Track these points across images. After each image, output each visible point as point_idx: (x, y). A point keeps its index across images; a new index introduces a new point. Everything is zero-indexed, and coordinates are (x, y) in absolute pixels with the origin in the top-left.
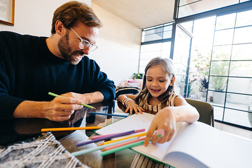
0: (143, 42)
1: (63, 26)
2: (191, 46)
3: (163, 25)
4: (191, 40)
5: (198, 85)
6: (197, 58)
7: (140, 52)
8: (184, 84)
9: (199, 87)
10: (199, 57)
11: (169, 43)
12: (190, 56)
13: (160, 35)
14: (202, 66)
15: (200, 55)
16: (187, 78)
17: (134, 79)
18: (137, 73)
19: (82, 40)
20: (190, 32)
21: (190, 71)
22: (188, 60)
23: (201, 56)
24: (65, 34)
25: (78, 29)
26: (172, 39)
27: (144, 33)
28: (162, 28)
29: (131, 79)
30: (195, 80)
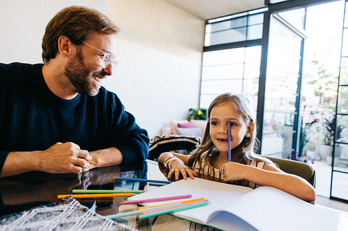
0: (207, 44)
1: (69, 43)
2: (302, 55)
3: (246, 14)
4: (303, 42)
5: (321, 131)
6: (316, 77)
7: (202, 66)
8: (291, 131)
9: (322, 137)
10: (322, 75)
11: (259, 48)
12: (300, 73)
13: (242, 32)
14: (327, 94)
15: (323, 71)
16: (297, 117)
17: (189, 119)
18: (195, 107)
20: (299, 26)
21: (302, 104)
23: (326, 73)
26: (263, 42)
27: (209, 27)
28: (246, 19)
29: (183, 119)
30: (315, 121)
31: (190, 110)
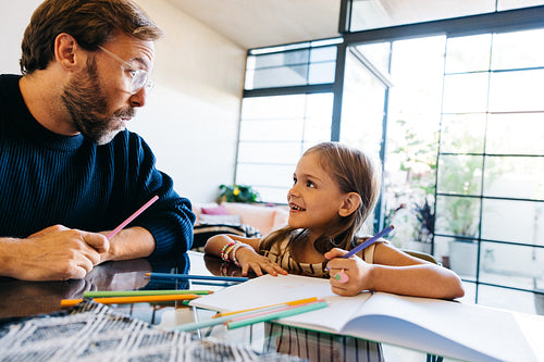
0: (249, 86)
1: (75, 46)
2: (386, 110)
3: (307, 45)
4: (387, 92)
5: (410, 221)
6: (403, 143)
7: (240, 120)
8: (372, 220)
9: (411, 230)
10: (410, 141)
11: (330, 96)
12: (384, 137)
13: (299, 72)
14: (417, 169)
15: (412, 136)
17: (219, 202)
20: (383, 70)
22: (379, 148)
24: (83, 65)
26: (336, 87)
27: (252, 61)
28: (307, 52)
29: (211, 202)
30: (401, 207)
31: (221, 187)
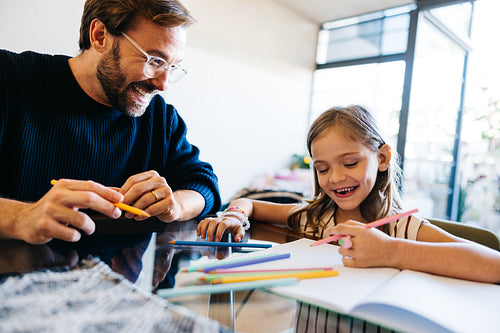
0: (322, 60)
1: (105, 31)
2: (464, 76)
4: (466, 58)
6: (485, 111)
7: (312, 92)
8: (445, 191)
9: (492, 202)
10: (493, 108)
11: (401, 64)
13: (373, 42)
17: (292, 168)
19: (149, 57)
20: (462, 35)
21: (462, 151)
24: (110, 47)
25: (138, 35)
26: (408, 56)
28: (379, 23)
